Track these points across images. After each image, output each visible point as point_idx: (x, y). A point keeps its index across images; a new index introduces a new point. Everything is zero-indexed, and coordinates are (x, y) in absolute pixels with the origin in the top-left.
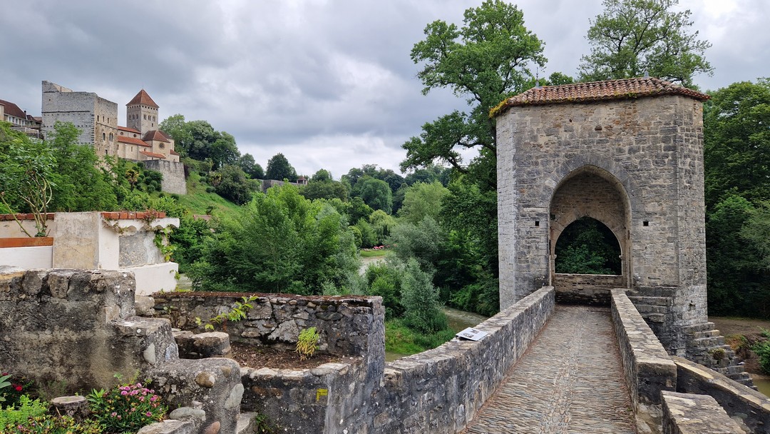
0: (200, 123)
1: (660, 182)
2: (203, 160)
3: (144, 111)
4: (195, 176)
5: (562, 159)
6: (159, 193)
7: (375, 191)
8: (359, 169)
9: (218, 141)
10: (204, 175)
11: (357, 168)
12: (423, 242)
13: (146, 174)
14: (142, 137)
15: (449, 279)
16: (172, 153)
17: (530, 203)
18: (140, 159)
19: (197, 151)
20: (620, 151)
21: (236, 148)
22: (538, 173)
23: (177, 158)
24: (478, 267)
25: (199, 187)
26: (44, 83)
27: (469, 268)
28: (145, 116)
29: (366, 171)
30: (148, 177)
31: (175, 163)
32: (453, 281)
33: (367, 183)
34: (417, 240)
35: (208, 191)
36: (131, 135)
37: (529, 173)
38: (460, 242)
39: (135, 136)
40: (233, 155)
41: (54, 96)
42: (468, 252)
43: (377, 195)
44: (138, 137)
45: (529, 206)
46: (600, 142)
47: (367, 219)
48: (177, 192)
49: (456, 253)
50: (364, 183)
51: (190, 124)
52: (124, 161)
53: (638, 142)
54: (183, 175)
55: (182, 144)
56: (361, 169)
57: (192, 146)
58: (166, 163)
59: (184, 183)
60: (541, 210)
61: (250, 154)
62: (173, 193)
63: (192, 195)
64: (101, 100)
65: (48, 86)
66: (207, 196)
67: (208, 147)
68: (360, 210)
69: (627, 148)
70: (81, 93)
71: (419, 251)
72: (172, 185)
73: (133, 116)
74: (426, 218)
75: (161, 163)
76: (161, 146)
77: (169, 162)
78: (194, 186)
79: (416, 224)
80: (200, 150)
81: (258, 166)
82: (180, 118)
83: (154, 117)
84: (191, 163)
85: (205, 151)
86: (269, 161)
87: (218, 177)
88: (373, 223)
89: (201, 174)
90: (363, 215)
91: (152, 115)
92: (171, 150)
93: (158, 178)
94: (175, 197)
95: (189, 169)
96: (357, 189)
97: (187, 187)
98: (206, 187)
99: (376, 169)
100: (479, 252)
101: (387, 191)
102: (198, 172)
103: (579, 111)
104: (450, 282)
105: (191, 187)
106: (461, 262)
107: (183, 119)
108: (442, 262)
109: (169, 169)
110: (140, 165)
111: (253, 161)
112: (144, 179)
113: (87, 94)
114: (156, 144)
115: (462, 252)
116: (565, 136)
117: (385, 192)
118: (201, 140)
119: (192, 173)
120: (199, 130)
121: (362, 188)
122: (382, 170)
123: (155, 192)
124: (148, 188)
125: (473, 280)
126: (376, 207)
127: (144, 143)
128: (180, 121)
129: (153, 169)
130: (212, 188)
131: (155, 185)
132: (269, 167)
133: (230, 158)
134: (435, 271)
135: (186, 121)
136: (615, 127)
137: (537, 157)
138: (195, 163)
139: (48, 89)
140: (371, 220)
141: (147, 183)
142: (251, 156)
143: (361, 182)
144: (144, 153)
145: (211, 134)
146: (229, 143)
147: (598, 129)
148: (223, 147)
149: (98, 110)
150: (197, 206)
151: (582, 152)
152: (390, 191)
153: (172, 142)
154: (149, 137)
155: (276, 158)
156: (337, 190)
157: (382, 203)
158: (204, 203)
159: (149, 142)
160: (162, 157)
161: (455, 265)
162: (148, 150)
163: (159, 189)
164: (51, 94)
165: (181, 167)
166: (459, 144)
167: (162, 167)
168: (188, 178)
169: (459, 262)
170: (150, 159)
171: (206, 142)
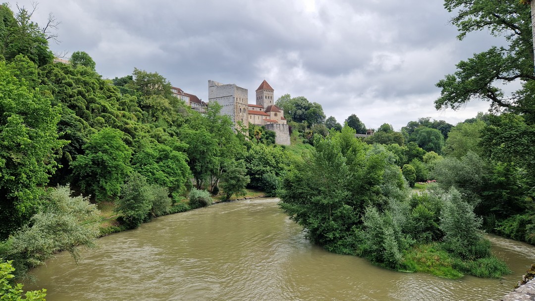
0: (300, 98)
2: (301, 122)
3: (265, 93)
4: (296, 133)
6: (274, 145)
7: (429, 138)
8: (416, 122)
9: (311, 109)
10: (302, 132)
11: (414, 121)
12: (466, 175)
13: (266, 133)
14: (265, 110)
15: (495, 209)
16: (282, 119)
18: (263, 124)
19: (298, 117)
21: (323, 113)
23: (285, 122)
26: (209, 81)
27: (516, 199)
28: (266, 97)
29: (421, 123)
30: (268, 135)
31: (283, 125)
33: (422, 132)
34: (460, 173)
35: (304, 142)
36: (258, 109)
39: (260, 110)
40: (321, 118)
41: (214, 88)
42: (515, 184)
43: (430, 141)
44: (262, 110)
47: (421, 159)
48: (285, 144)
49: (501, 185)
50: (419, 132)
51: (294, 99)
52: (254, 125)
54: (288, 133)
55: (289, 113)
56: (418, 121)
57: (295, 114)
58: (278, 125)
59: (289, 138)
61: (333, 116)
62: (282, 144)
63: (294, 145)
64: (238, 88)
65: (211, 83)
66: (303, 146)
67: (305, 113)
68: (414, 152)
70: (227, 85)
71: (463, 183)
72: (282, 139)
73: (259, 98)
75: (275, 125)
76: (276, 115)
78: (295, 140)
79: (459, 158)
80: (300, 116)
81: (338, 124)
82: (288, 96)
83: (271, 97)
84: (293, 125)
85: (303, 117)
86: (346, 120)
87: (310, 133)
88: (426, 162)
89: (299, 132)
90: (417, 156)
91: (270, 96)
92: (282, 117)
93: (273, 135)
94: (283, 147)
95: (292, 129)
96: (414, 137)
97: (291, 140)
98: (303, 139)
99: (430, 121)
100: (527, 183)
101: (439, 137)
102: (298, 130)
104: (495, 212)
105: (293, 140)
107: (290, 97)
108: (486, 193)
109: (280, 129)
110: (263, 127)
111: (335, 121)
112: (265, 136)
113: (231, 85)
114: (272, 113)
118: (300, 109)
119: (294, 131)
120: (299, 103)
121: (418, 136)
122: (435, 121)
123: (271, 144)
124: (267, 142)
126: (429, 150)
127: (265, 114)
128: (288, 98)
129: (271, 130)
130: (306, 140)
131: (271, 140)
133: (319, 120)
134: (479, 201)
135: (291, 98)
138: (296, 124)
139: (212, 85)
140: (424, 160)
141: (267, 138)
142: (334, 118)
143: (417, 131)
144: (266, 120)
145: (307, 105)
146: (318, 110)
148: (314, 113)
149: (237, 94)
150: (297, 152)
152: (442, 137)
153: (282, 112)
154: (269, 109)
155: (351, 118)
156: (396, 137)
157: (436, 146)
158: (301, 151)
159: (268, 113)
160: (276, 122)
162: (268, 118)
163: (274, 142)
164: (212, 87)
165: (287, 128)
167: (275, 128)
168: (291, 134)
169: (505, 193)
170: (269, 123)
171: (304, 110)
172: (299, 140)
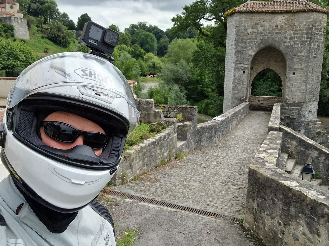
1: (302, 54)
2: (38, 16)
4: (34, 28)
5: (258, 41)
6: (13, 38)
7: (146, 40)
8: (136, 25)
9: (46, 4)
10: (39, 27)
11: (134, 24)
12: (179, 75)
13: (4, 26)
15: (193, 96)
16: (18, 12)
17: (241, 62)
19: (33, 11)
20: (286, 38)
21: (58, 9)
22: (246, 47)
23: (22, 16)
24: (210, 90)
25: (37, 35)
27: (205, 90)
29: (140, 26)
30: (6, 28)
31: (21, 19)
32: (196, 98)
33: (141, 35)
34: (176, 74)
35: (43, 37)
37: (242, 47)
38: (200, 76)
40: (55, 13)
42: (205, 82)
43: (147, 43)
45: (240, 64)
46: (277, 33)
47: (143, 58)
48: (24, 38)
49: (198, 82)
50: (140, 35)
53: (294, 34)
54: (27, 27)
55: (23, 6)
56: (137, 24)
57: (29, 7)
58: (16, 19)
59: (28, 32)
60: (246, 66)
61: (66, 13)
62: (21, 38)
63: (33, 40)
66: (43, 41)
67: (40, 8)
68: (138, 52)
69: (289, 37)
71: (177, 80)
72: (20, 33)
74: (181, 61)
75: (12, 19)
76: (11, 7)
77: (17, 18)
78: (34, 34)
79: (175, 64)
80: (35, 10)
81: (71, 21)
84: (31, 19)
85: (38, 11)
86: (79, 18)
87: (48, 29)
88: (146, 61)
89: (37, 26)
90: (140, 56)
92: (18, 10)
93: (12, 29)
94: (23, 41)
95: (30, 23)
96: (135, 38)
97: (30, 35)
98: (41, 35)
99: (147, 25)
100: (211, 81)
101: (154, 40)
102: (35, 25)
103: (269, 17)
104: (194, 98)
105: (32, 35)
106: (201, 87)
108: (189, 87)
109: (18, 23)
111: (68, 18)
112: (4, 29)
114: (8, 6)
115: (201, 81)
116: (260, 29)
117: (153, 41)
118: (35, 3)
119: (32, 26)
121: (138, 38)
122: (151, 26)
123: (11, 37)
124: (6, 35)
125: (207, 97)
126: (148, 51)
129: (8, 22)
130: (45, 35)
131: (10, 33)
132: (78, 22)
133: (54, 15)
134: (186, 91)
136: (285, 26)
137: (246, 40)
138: (33, 19)
140: (145, 59)
141: (5, 31)
142: (67, 14)
143: (138, 34)
144: (2, 12)
146: (53, 5)
147: (277, 27)
148: (49, 8)
150: (37, 47)
151: (268, 38)
152: (156, 40)
153: (18, 4)
154: (4, 1)
155: (83, 16)
156: (123, 39)
157: (151, 48)
158: (41, 46)
159: (4, 5)
160: (12, 15)
161: (197, 89)
162: (3, 10)
163: (13, 36)
165: (25, 22)
166: (204, 19)
167: (13, 21)
168: (30, 29)
169: (199, 87)
170: (5, 16)
171: (38, 4)
172: (38, 35)
